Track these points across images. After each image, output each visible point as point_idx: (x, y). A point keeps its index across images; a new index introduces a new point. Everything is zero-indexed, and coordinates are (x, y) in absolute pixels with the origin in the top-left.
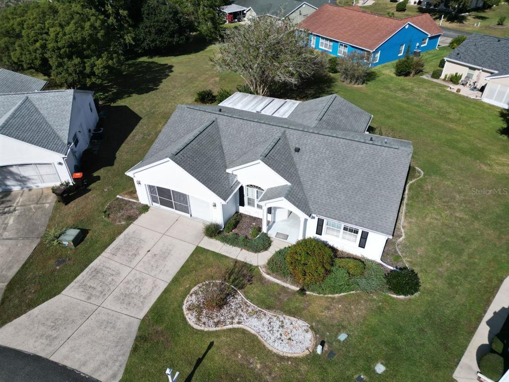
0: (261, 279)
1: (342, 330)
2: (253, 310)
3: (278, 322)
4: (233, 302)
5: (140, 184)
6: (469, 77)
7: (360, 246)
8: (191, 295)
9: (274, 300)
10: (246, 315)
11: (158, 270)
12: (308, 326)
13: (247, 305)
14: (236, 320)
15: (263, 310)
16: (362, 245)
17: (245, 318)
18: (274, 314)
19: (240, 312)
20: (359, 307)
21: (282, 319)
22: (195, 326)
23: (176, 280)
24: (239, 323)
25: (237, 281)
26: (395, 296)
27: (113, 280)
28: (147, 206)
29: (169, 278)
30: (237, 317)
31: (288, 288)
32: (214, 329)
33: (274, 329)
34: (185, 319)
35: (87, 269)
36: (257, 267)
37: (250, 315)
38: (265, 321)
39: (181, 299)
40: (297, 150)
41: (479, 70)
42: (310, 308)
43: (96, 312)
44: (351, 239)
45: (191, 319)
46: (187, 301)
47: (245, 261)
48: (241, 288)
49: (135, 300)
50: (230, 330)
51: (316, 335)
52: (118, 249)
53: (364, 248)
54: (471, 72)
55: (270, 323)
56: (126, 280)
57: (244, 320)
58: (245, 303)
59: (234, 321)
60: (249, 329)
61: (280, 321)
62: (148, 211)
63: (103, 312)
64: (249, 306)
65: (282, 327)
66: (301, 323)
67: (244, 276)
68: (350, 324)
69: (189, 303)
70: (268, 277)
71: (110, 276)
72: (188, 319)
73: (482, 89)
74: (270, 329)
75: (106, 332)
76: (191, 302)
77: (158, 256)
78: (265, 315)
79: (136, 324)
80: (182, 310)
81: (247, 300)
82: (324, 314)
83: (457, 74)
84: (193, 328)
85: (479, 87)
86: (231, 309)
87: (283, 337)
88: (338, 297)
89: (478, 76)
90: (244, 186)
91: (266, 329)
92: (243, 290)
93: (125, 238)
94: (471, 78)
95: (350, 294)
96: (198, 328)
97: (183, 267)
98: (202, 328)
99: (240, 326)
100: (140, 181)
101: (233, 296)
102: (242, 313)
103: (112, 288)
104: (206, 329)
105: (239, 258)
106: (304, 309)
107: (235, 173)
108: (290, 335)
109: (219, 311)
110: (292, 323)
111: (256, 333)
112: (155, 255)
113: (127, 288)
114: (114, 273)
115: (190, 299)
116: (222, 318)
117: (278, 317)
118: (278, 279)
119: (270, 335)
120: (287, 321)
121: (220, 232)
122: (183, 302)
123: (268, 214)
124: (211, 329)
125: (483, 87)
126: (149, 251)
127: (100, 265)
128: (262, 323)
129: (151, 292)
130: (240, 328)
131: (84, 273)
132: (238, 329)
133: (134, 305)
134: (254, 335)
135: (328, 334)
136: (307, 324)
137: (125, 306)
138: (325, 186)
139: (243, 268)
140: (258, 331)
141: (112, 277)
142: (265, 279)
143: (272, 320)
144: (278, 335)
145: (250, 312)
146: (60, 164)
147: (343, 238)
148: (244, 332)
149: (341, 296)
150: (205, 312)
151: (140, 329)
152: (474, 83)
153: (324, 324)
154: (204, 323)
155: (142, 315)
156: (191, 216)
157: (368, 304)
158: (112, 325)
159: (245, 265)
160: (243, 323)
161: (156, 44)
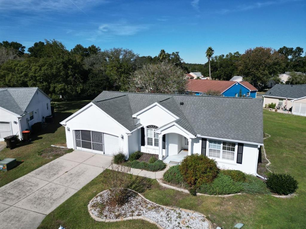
0: (159, 187)
1: (237, 221)
2: (151, 206)
3: (175, 214)
4: (134, 201)
5: (69, 130)
6: (280, 104)
7: (237, 162)
8: (97, 197)
9: (171, 199)
10: (145, 209)
11: (72, 182)
12: (204, 217)
13: (147, 203)
14: (136, 213)
15: (161, 206)
16: (239, 161)
17: (144, 212)
18: (171, 208)
19: (140, 207)
20: (248, 204)
21: (178, 211)
22: (97, 219)
23: (85, 188)
24: (138, 215)
25: (138, 188)
26: (278, 196)
27: (31, 189)
28: (72, 149)
29: (79, 187)
30: (137, 211)
31: (182, 192)
32: (115, 220)
33: (172, 219)
34: (88, 214)
35: (11, 183)
36: (155, 179)
37: (149, 209)
38: (163, 213)
39: (87, 200)
40: (182, 104)
41: (285, 99)
42: (203, 204)
43: (7, 210)
44: (230, 158)
45: (94, 214)
46: (92, 201)
47: (145, 176)
48: (142, 192)
49: (45, 202)
50: (130, 221)
51: (213, 223)
52: (42, 171)
53: (241, 163)
54: (281, 101)
55: (168, 215)
56: (41, 189)
57: (143, 213)
58: (145, 201)
59: (134, 214)
60: (148, 220)
61: (177, 213)
62: (72, 152)
63: (13, 210)
64: (148, 204)
65: (180, 217)
66: (196, 214)
67: (144, 185)
68: (243, 216)
69: (94, 202)
70: (164, 185)
71: (29, 187)
72: (91, 214)
73: (290, 110)
74: (168, 219)
75: (10, 224)
76: (96, 201)
77: (73, 175)
78: (163, 209)
79: (41, 218)
80: (87, 207)
81: (146, 199)
82: (217, 208)
83: (272, 103)
84: (95, 221)
85: (288, 109)
86: (132, 205)
87: (181, 225)
88: (227, 197)
89: (286, 103)
90: (145, 127)
91: (164, 219)
92: (143, 193)
93: (50, 165)
94: (282, 105)
95: (238, 195)
96: (100, 220)
97: (92, 180)
98: (103, 220)
99: (140, 217)
100: (69, 128)
101: (134, 197)
102: (142, 208)
103: (27, 195)
104: (107, 221)
105: (140, 175)
106: (198, 205)
107: (138, 117)
108: (188, 223)
109: (121, 206)
110: (188, 215)
111: (154, 223)
112: (71, 174)
113: (41, 194)
114: (33, 185)
115: (96, 199)
116: (123, 212)
117: (175, 211)
118: (173, 186)
119: (169, 224)
120: (184, 213)
121: (126, 161)
122: (89, 202)
123: (163, 150)
124: (112, 221)
125: (290, 108)
126: (67, 172)
127: (23, 180)
128: (160, 215)
129: (62, 196)
130: (140, 219)
131: (8, 185)
132: (137, 220)
133: (43, 205)
134: (153, 225)
135: (224, 223)
136: (203, 215)
137: (35, 206)
138: (204, 120)
139: (143, 181)
140: (157, 221)
141: (30, 187)
142: (162, 186)
143: (169, 213)
144: (176, 223)
145: (150, 208)
146: (16, 123)
147: (223, 158)
148: (143, 222)
149: (230, 197)
150: (107, 208)
151: (43, 222)
152: (285, 107)
153: (219, 216)
154: (106, 216)
155: (48, 212)
156: (104, 154)
157: (256, 202)
158: (17, 219)
159: (144, 179)
160: (143, 215)
161: (95, 93)
